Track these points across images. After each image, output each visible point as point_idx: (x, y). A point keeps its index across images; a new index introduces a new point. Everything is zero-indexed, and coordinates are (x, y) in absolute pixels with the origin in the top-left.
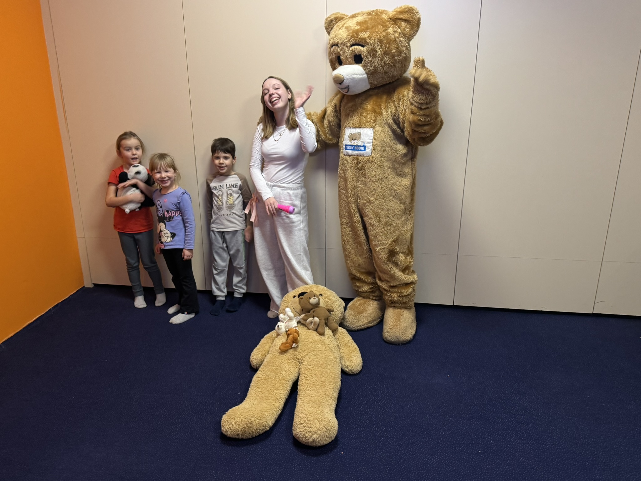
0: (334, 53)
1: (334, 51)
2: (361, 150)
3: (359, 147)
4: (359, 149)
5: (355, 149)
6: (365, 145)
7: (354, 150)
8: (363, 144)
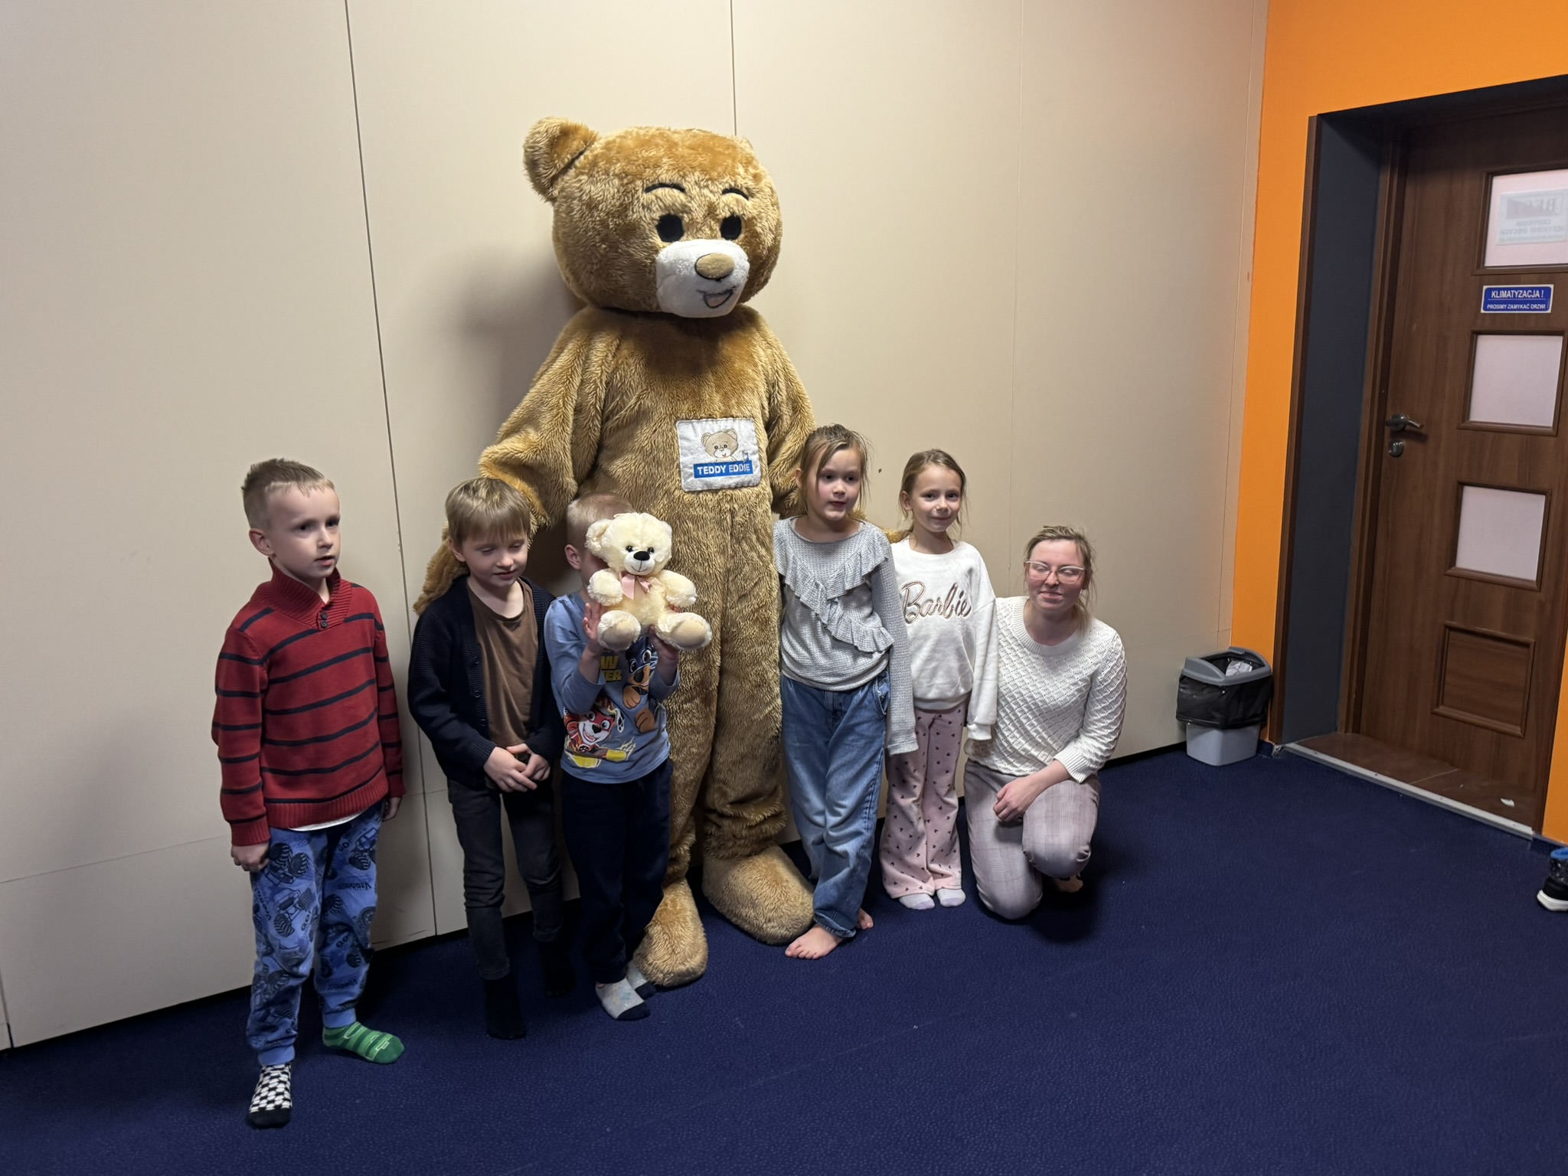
0: (659, 206)
1: (661, 200)
2: (743, 473)
3: (739, 465)
4: (740, 470)
5: (730, 471)
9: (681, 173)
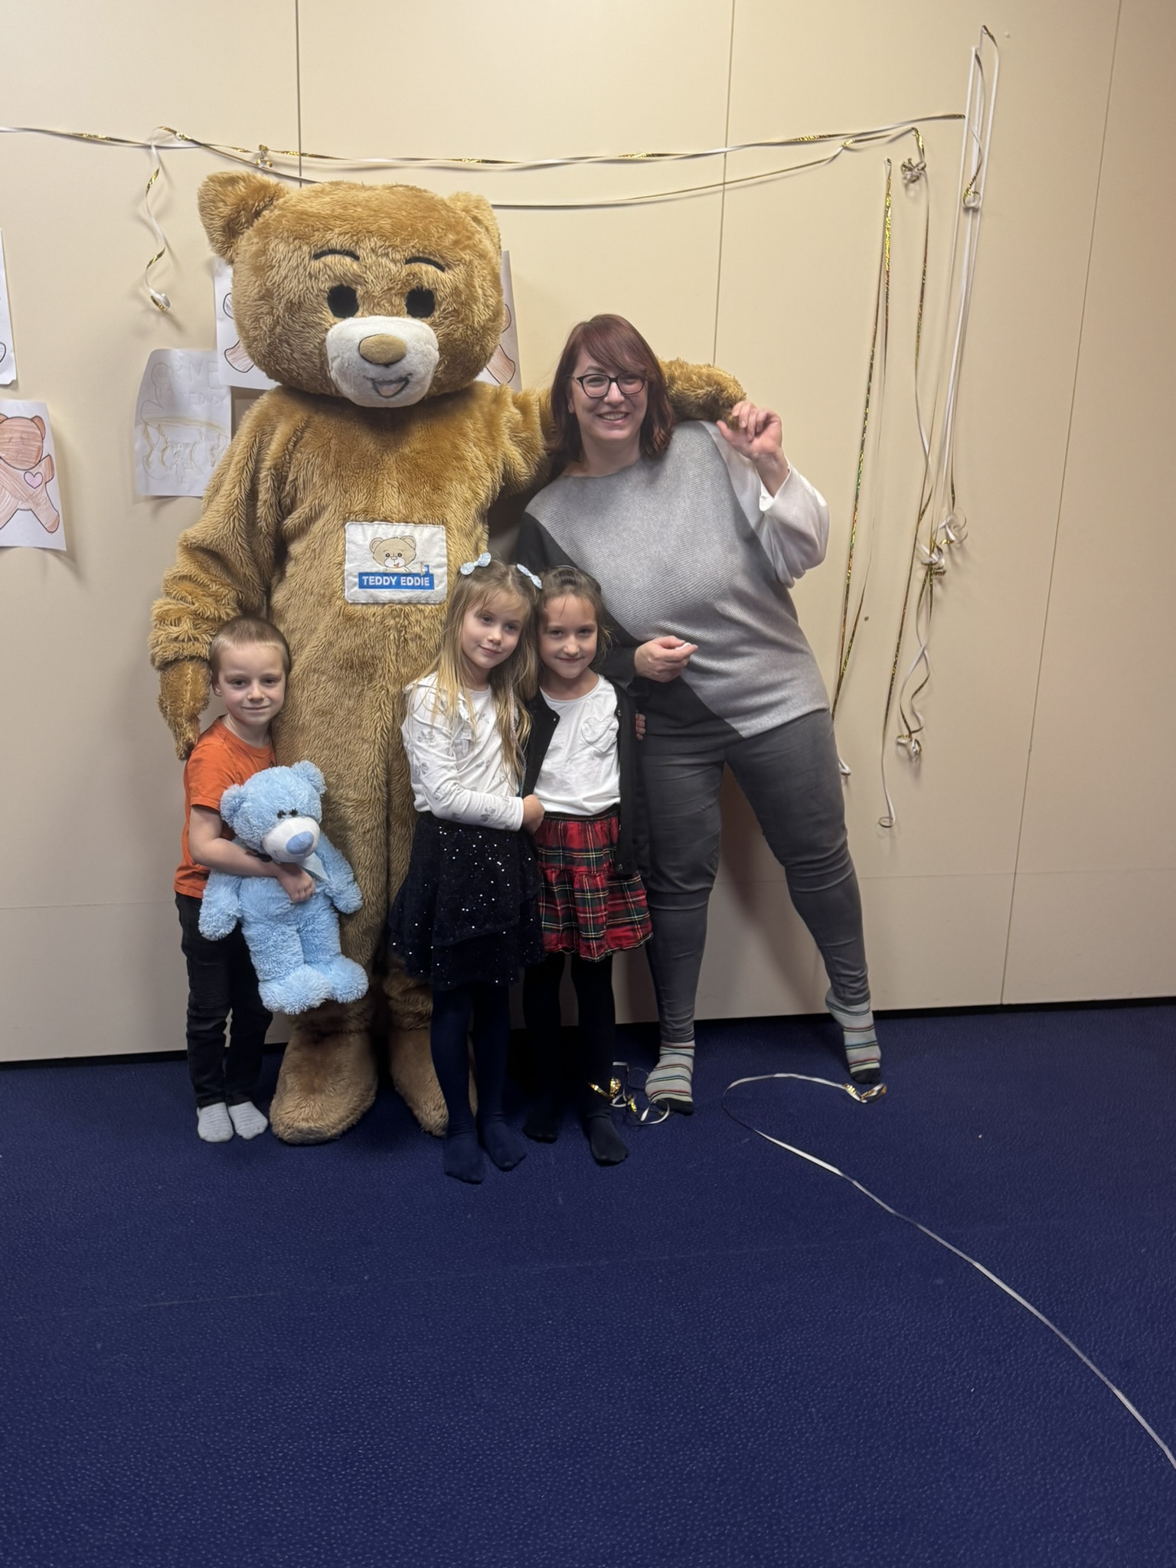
0: (329, 276)
1: (330, 269)
2: (420, 587)
3: (416, 578)
4: (416, 584)
5: (402, 584)
6: (431, 572)
7: (398, 585)
8: (425, 570)
9: (355, 238)
